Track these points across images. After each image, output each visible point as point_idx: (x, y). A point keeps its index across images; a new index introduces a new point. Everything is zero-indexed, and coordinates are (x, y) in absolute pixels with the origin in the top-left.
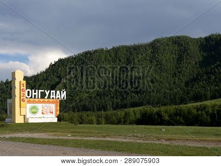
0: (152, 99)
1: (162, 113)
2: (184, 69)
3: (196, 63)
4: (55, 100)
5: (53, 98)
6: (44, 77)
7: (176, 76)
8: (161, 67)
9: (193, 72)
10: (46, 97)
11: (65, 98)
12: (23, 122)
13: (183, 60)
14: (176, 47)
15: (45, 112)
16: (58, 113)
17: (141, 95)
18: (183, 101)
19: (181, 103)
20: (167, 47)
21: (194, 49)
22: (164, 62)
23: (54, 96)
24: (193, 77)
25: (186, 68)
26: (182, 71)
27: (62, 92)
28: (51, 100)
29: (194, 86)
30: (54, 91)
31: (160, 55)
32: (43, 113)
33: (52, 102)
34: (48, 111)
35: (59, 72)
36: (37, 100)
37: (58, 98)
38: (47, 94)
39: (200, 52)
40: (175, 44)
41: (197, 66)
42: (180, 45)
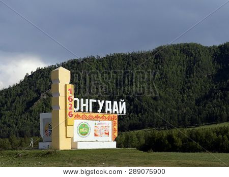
0: (155, 120)
1: (174, 137)
2: (195, 84)
3: (208, 76)
4: (112, 115)
5: (108, 112)
6: (17, 91)
7: (184, 93)
8: (166, 81)
9: (205, 87)
10: (100, 111)
11: (125, 112)
12: (70, 149)
13: (193, 73)
14: (184, 57)
15: (98, 133)
16: (116, 134)
17: (143, 114)
18: (193, 123)
19: (191, 125)
20: (174, 57)
21: (206, 60)
22: (170, 75)
23: (110, 110)
24: (206, 93)
25: (197, 83)
26: (191, 86)
27: (120, 103)
28: (107, 115)
29: (207, 105)
30: (110, 102)
31: (165, 66)
32: (96, 135)
33: (109, 119)
34: (103, 131)
35: (38, 85)
36: (87, 114)
37: (116, 112)
38: (101, 105)
39: (213, 63)
40: (184, 53)
41: (210, 80)
42: (189, 54)
